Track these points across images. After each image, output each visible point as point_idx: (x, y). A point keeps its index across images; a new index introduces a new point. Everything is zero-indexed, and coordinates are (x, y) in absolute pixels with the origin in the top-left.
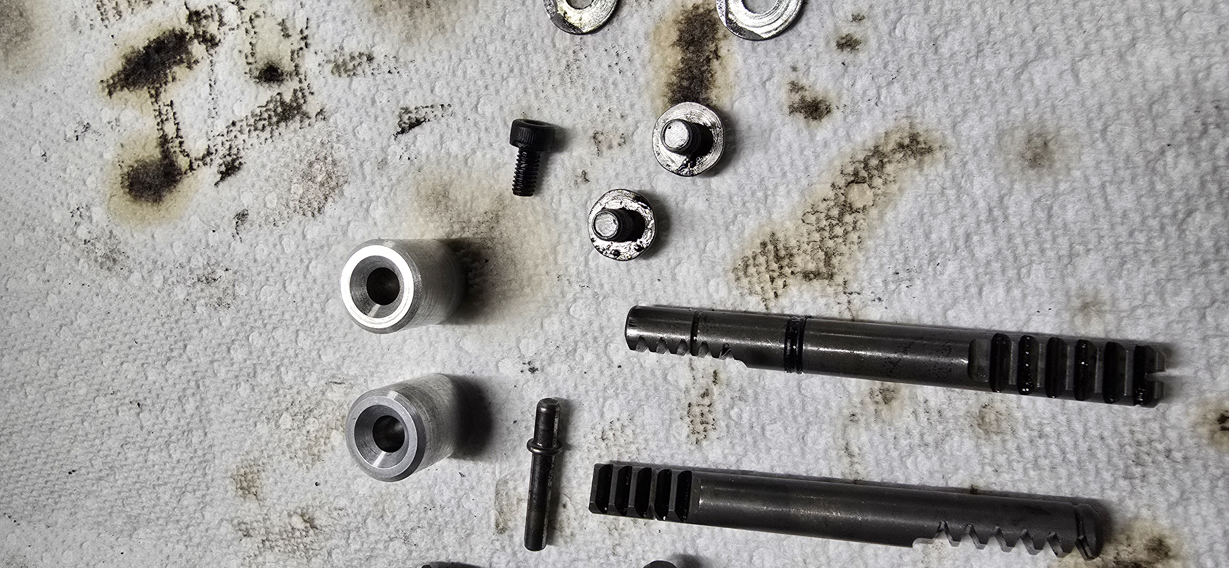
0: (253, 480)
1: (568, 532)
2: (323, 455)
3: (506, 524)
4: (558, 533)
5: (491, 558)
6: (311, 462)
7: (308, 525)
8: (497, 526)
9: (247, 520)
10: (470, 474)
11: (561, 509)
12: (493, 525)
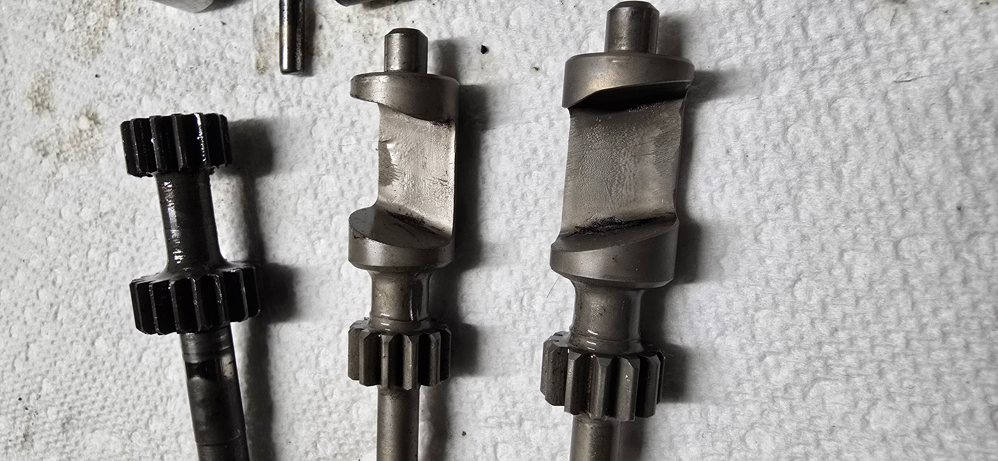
0: (45, 94)
1: (325, 53)
2: (102, 47)
3: (266, 63)
4: (316, 59)
5: (255, 104)
6: (91, 57)
7: (92, 122)
8: (258, 67)
9: (43, 138)
10: (231, 20)
11: (317, 29)
12: (254, 67)
